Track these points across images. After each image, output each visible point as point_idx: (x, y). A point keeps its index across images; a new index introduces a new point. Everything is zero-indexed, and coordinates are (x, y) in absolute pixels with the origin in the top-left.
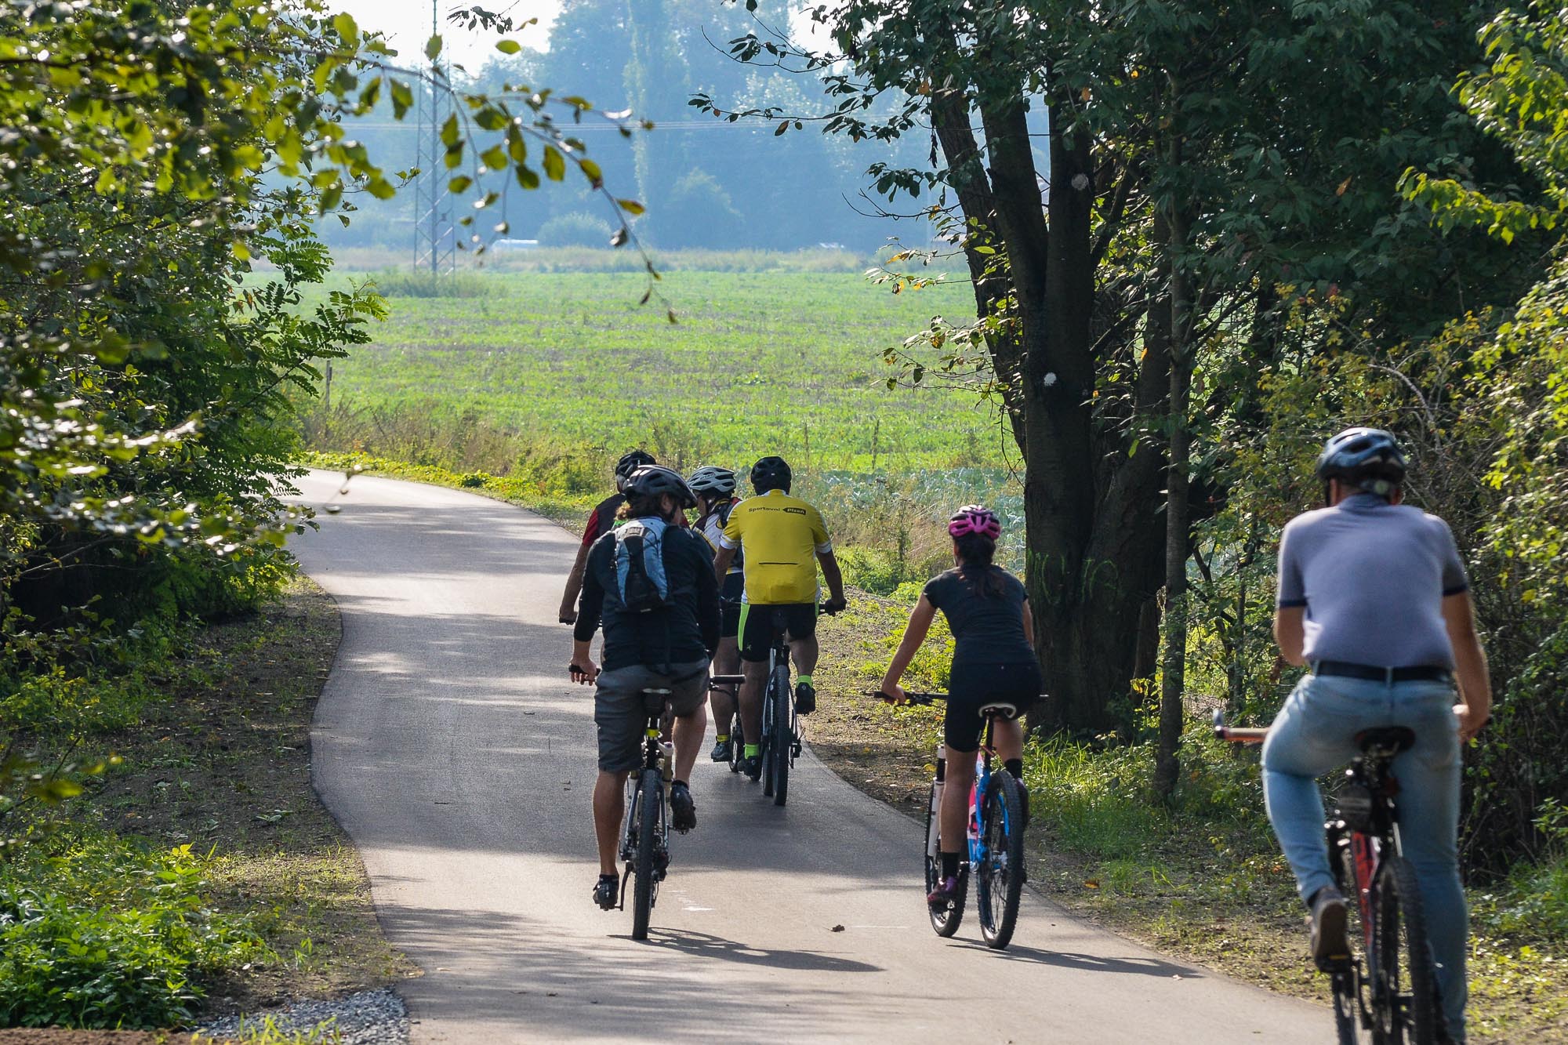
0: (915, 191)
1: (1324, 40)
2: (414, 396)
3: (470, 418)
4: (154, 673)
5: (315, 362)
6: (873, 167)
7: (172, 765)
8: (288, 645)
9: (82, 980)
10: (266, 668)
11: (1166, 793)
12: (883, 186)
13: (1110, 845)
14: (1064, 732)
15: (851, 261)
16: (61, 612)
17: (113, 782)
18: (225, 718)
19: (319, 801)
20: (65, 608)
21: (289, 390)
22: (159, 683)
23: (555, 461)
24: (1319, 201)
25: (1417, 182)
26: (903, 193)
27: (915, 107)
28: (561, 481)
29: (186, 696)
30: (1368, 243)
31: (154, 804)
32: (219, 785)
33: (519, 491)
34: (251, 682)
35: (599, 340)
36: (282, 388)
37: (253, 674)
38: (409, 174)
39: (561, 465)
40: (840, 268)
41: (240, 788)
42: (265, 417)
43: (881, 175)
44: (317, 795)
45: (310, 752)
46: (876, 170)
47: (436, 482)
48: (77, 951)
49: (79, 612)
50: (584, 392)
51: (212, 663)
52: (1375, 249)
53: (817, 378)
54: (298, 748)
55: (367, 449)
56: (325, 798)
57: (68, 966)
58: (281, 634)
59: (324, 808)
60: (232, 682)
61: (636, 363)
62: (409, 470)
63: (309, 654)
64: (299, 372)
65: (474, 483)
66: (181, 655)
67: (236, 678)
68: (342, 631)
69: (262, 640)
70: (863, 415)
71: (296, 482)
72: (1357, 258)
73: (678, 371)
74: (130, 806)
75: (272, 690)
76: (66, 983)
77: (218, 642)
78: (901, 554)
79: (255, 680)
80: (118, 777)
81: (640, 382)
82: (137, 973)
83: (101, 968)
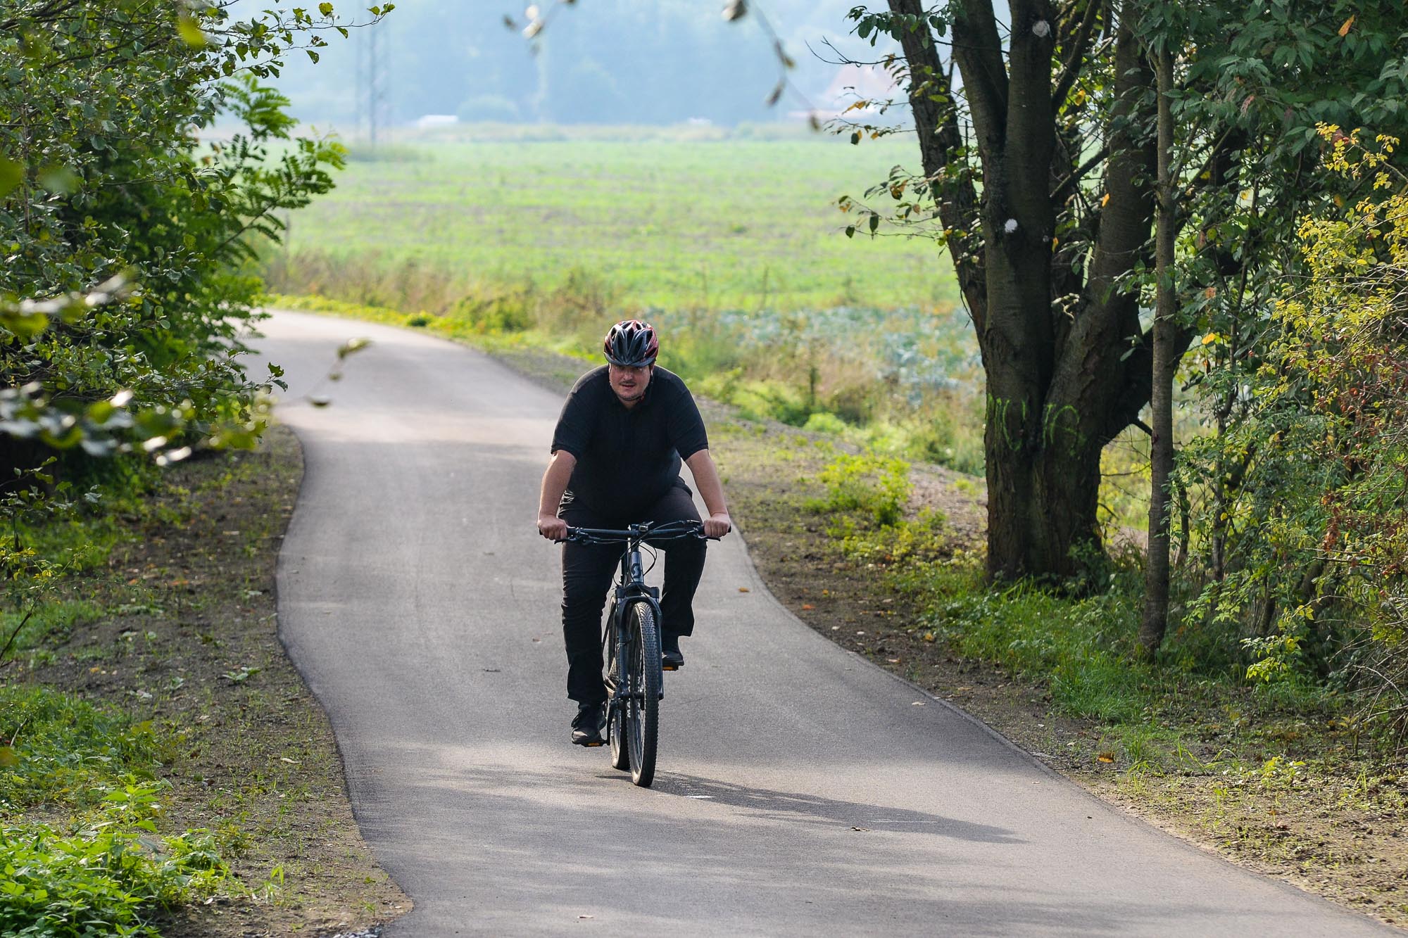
2: (360, 245)
3: (411, 265)
4: (124, 511)
5: (278, 213)
6: (853, 11)
7: (138, 612)
8: (254, 482)
10: (232, 506)
11: (1153, 648)
12: (864, 30)
14: (1028, 578)
15: (717, 133)
16: (14, 475)
17: (80, 630)
18: (193, 560)
19: (286, 656)
20: (18, 471)
21: (256, 239)
22: (129, 521)
23: (490, 303)
24: (1322, 43)
28: (496, 320)
29: (154, 535)
30: (1373, 86)
31: (119, 658)
32: (185, 635)
33: (459, 331)
34: (218, 521)
35: (515, 198)
36: (246, 237)
37: (222, 512)
38: (382, 10)
39: (494, 308)
40: (707, 139)
41: (207, 640)
42: (234, 265)
43: (861, 19)
44: (284, 647)
45: (275, 600)
46: (856, 14)
47: (386, 321)
48: (11, 889)
49: (33, 475)
50: (504, 242)
51: (180, 501)
52: (1381, 93)
53: (704, 230)
54: (264, 592)
55: (321, 291)
56: (293, 653)
58: (246, 472)
59: (292, 665)
60: (200, 521)
61: (547, 218)
62: (360, 311)
63: (273, 491)
64: (261, 221)
65: (421, 323)
66: (151, 493)
67: (204, 516)
68: (305, 468)
69: (229, 477)
70: (747, 261)
71: (260, 326)
72: (1363, 103)
73: (583, 223)
74: (95, 659)
75: (238, 528)
77: (187, 480)
78: (812, 388)
79: (223, 518)
80: (85, 625)
81: (551, 233)
82: (82, 915)
83: (39, 909)
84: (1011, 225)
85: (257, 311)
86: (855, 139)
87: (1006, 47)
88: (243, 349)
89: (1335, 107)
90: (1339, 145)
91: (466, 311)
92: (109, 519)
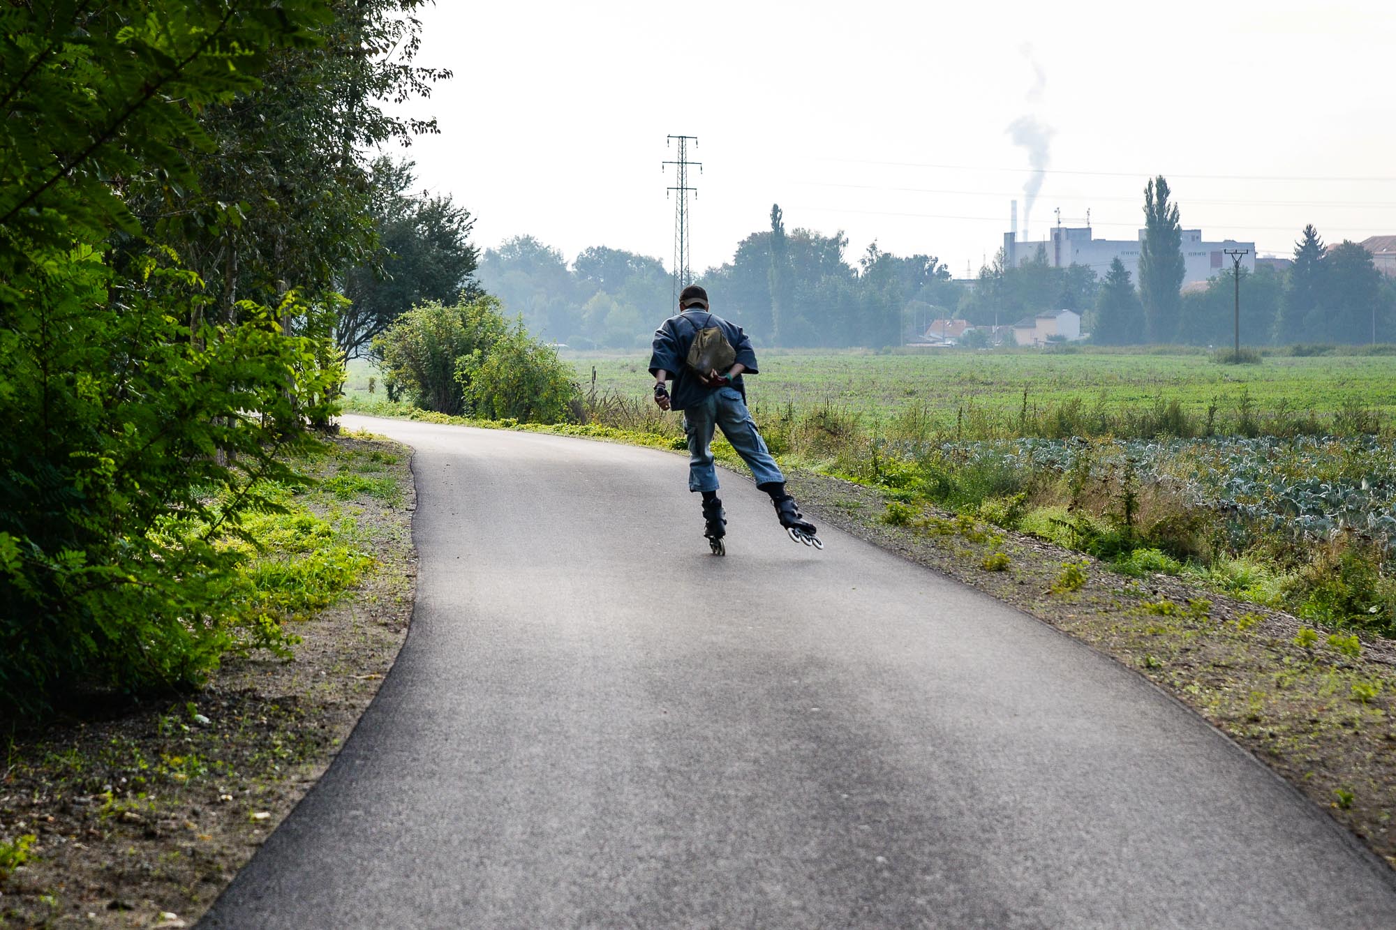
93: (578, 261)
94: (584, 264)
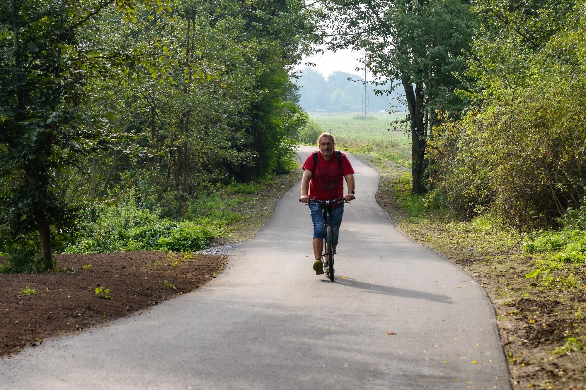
0: (382, 94)
1: (455, 66)
9: (185, 240)
13: (414, 214)
14: (416, 192)
25: (457, 91)
26: (380, 94)
27: (388, 79)
39: (366, 147)
46: (375, 90)
48: (185, 235)
57: (182, 237)
72: (461, 107)
76: (182, 240)
82: (195, 239)
83: (189, 238)
84: (416, 129)
85: (298, 146)
86: (390, 113)
87: (415, 95)
88: (295, 153)
89: (456, 107)
90: (439, 113)
91: (360, 148)
92: (262, 184)
93: (329, 77)
94: (332, 78)
